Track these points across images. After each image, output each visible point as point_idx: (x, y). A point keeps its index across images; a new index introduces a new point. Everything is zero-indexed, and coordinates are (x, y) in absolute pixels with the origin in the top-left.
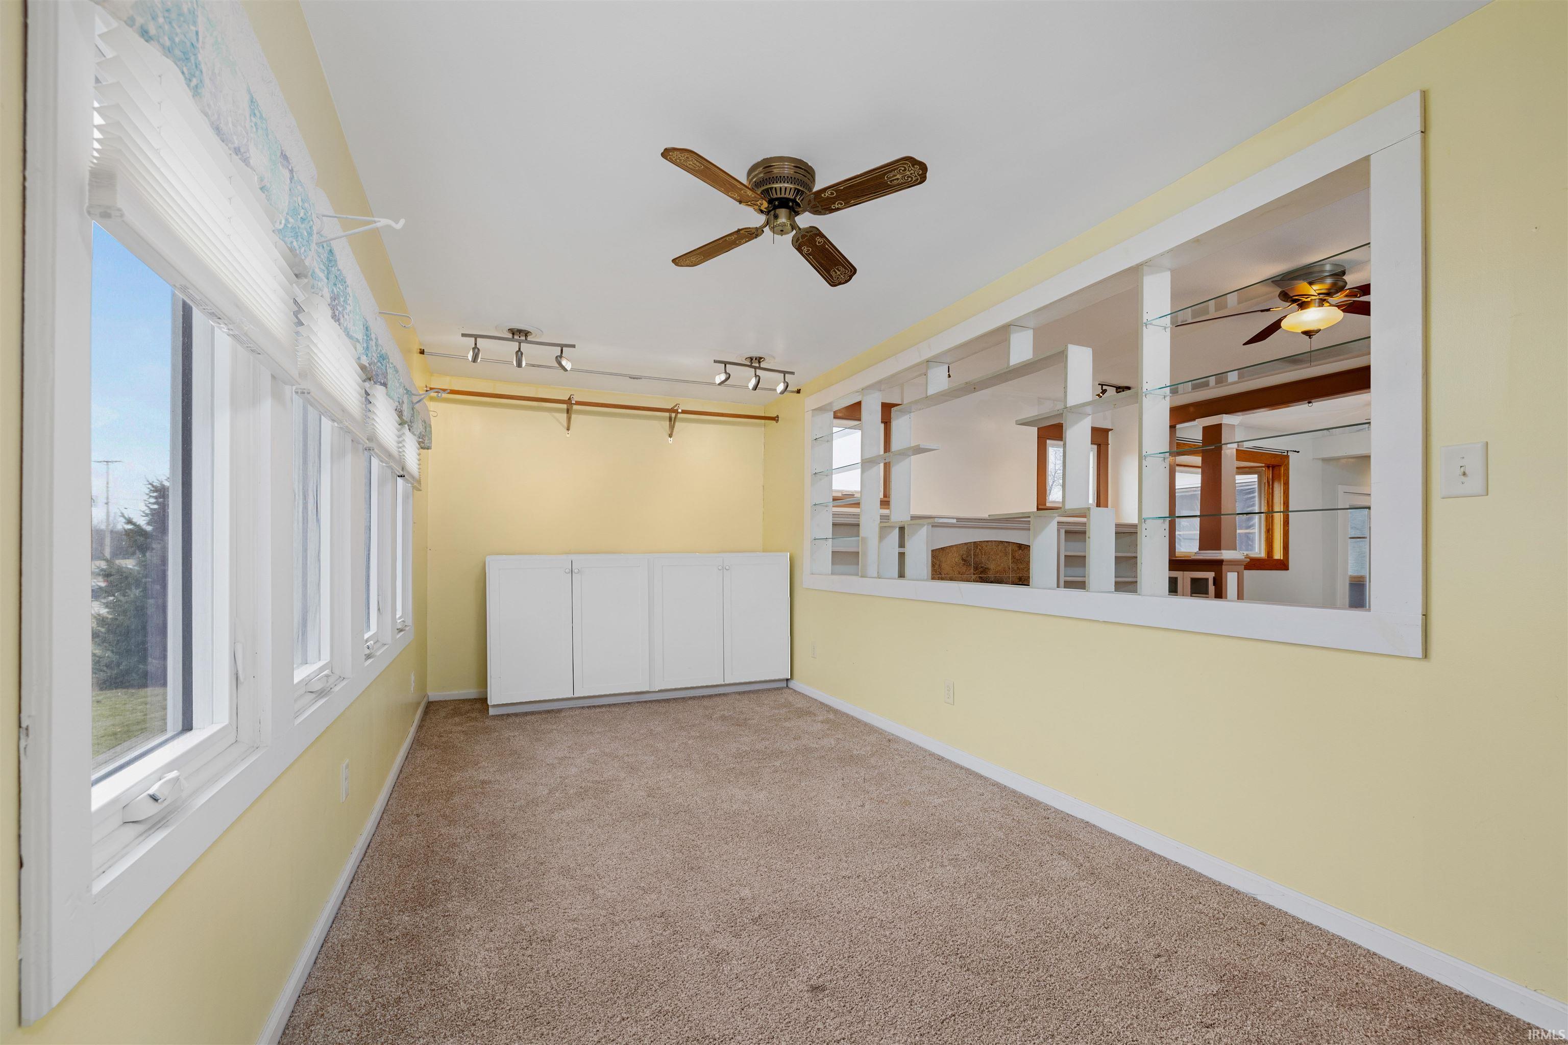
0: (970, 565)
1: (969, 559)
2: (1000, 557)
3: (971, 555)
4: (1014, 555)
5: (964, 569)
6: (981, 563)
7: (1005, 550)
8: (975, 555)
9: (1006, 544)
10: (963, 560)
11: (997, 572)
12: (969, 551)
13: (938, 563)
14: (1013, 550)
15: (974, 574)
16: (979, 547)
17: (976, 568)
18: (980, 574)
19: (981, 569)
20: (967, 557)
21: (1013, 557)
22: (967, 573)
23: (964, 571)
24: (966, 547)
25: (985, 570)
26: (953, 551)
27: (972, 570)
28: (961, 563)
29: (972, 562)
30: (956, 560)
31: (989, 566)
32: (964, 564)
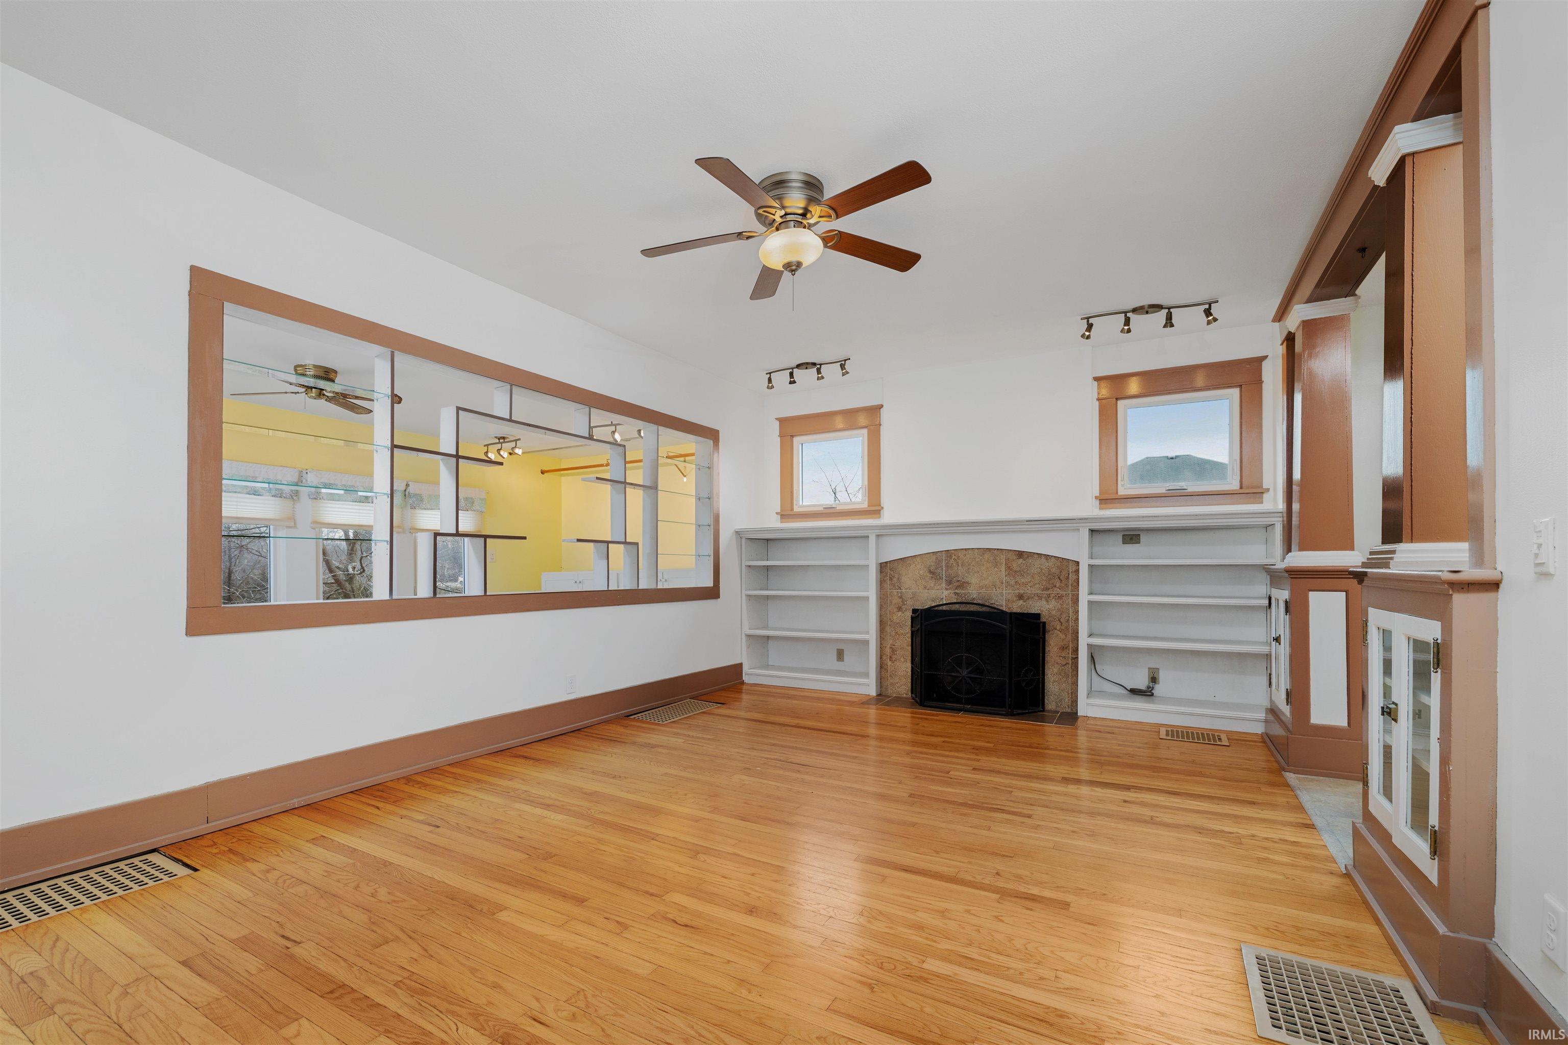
0: (941, 578)
1: (939, 570)
2: (987, 568)
3: (941, 567)
4: (1010, 565)
5: (932, 583)
6: (957, 576)
7: (995, 559)
8: (947, 566)
9: (996, 552)
10: (930, 572)
11: (983, 587)
12: (938, 562)
13: (896, 576)
14: (1007, 560)
15: (947, 589)
16: (954, 557)
17: (949, 582)
18: (956, 589)
19: (958, 584)
20: (936, 569)
21: (1009, 568)
22: (936, 588)
23: (932, 585)
24: (934, 557)
25: (963, 585)
26: (916, 563)
27: (944, 585)
28: (927, 576)
29: (942, 575)
30: (921, 572)
31: (967, 580)
32: (932, 577)
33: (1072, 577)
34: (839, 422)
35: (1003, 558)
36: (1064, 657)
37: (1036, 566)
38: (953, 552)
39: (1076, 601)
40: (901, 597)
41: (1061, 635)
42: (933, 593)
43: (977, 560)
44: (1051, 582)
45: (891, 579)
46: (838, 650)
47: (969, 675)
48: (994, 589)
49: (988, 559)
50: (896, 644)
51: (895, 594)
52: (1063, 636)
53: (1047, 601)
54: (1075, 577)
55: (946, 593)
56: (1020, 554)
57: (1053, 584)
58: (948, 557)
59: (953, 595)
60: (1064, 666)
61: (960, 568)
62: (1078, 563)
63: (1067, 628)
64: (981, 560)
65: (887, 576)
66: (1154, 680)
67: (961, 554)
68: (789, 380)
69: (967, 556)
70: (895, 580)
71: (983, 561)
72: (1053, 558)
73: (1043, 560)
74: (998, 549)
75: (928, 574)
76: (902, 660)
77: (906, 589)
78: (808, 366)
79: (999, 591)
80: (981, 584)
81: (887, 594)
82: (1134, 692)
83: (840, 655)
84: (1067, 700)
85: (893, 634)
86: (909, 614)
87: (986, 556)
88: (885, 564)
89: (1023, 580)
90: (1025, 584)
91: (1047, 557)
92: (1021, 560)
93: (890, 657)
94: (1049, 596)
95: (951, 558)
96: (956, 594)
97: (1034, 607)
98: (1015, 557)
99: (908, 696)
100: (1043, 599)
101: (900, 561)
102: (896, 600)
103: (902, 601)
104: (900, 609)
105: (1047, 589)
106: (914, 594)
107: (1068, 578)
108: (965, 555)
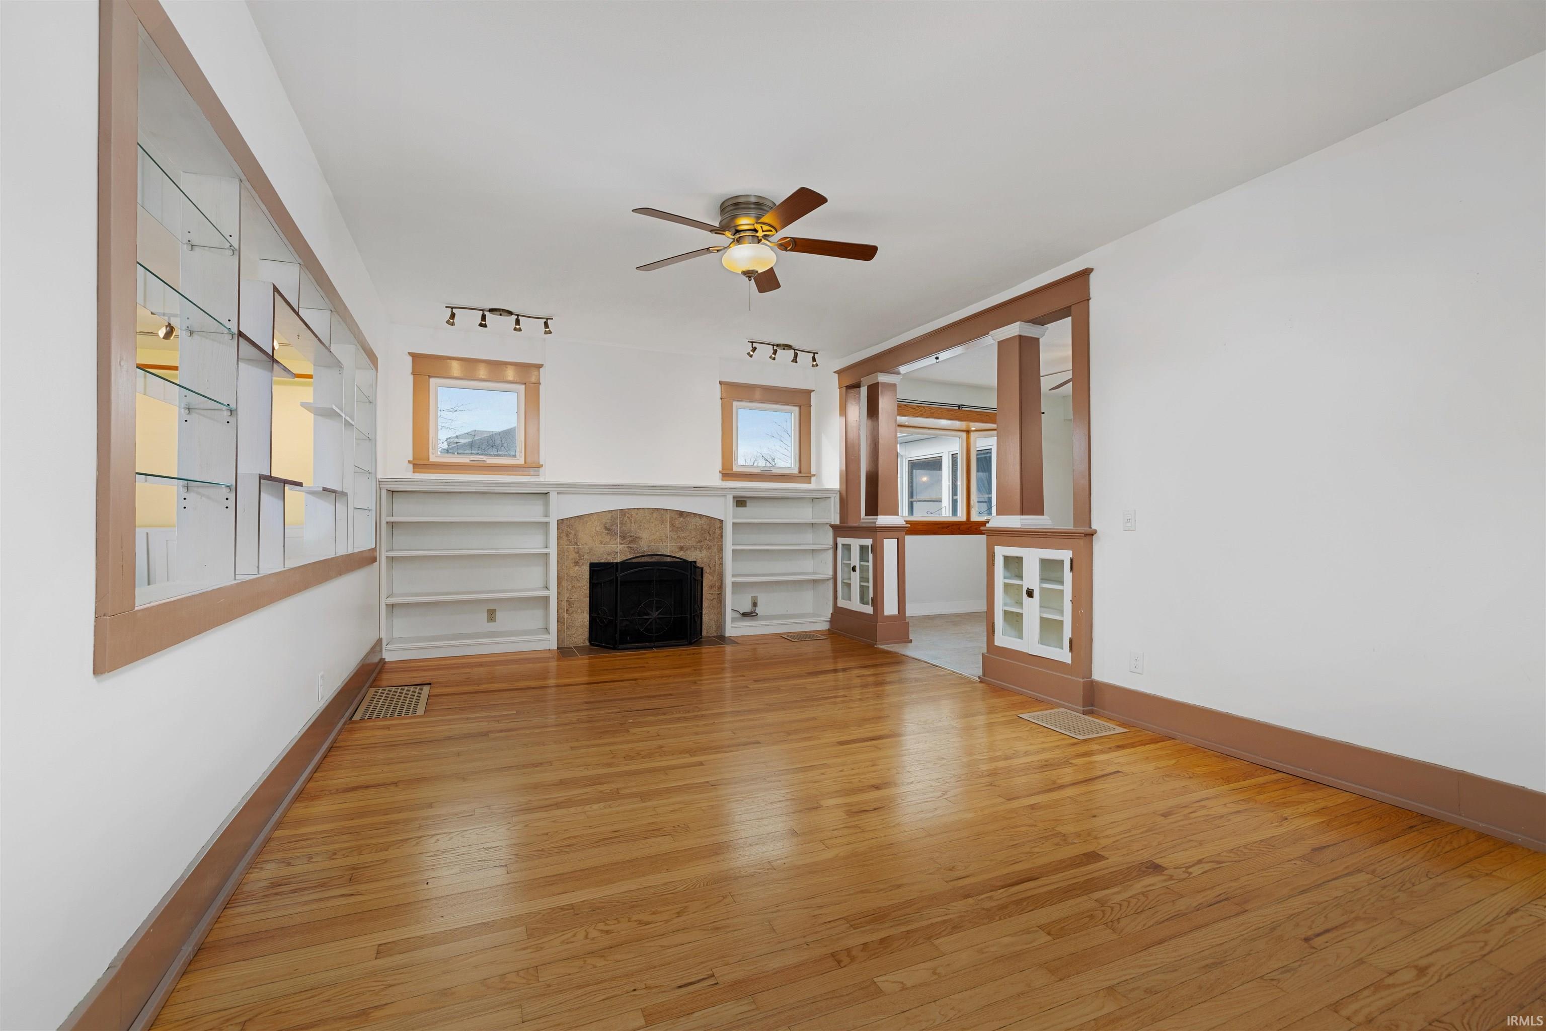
0: (616, 534)
1: (614, 527)
2: (656, 525)
3: (616, 524)
4: (673, 522)
5: (607, 539)
6: (630, 531)
7: (662, 517)
8: (621, 523)
9: (662, 511)
10: (606, 528)
11: (650, 541)
12: (614, 519)
13: (573, 532)
14: (671, 518)
15: (621, 544)
16: (627, 515)
17: (623, 537)
18: (629, 543)
19: (630, 539)
20: (612, 525)
21: (672, 525)
22: (611, 543)
23: (608, 540)
24: (610, 515)
25: (635, 539)
26: (593, 520)
27: (618, 540)
28: (604, 532)
29: (617, 531)
30: (597, 529)
31: (640, 535)
32: (608, 533)
33: (718, 532)
34: (482, 372)
35: (668, 516)
36: (712, 594)
37: (692, 524)
38: (627, 510)
39: (720, 550)
40: (578, 552)
41: (710, 577)
42: (610, 547)
43: (648, 518)
44: (703, 536)
45: (567, 535)
46: (488, 610)
47: (660, 616)
48: (661, 543)
49: (656, 518)
50: (573, 597)
51: (572, 549)
52: (711, 578)
53: (701, 551)
54: (719, 532)
55: (620, 547)
56: (681, 514)
57: (704, 537)
58: (622, 515)
59: (627, 549)
60: (712, 600)
61: (633, 525)
62: (721, 521)
63: (714, 571)
64: (650, 518)
65: (563, 533)
66: (755, 604)
67: (633, 513)
68: (479, 321)
69: (639, 514)
70: (571, 536)
71: (652, 519)
72: (704, 517)
73: (698, 519)
74: (664, 509)
75: (604, 531)
76: (579, 611)
77: (582, 544)
78: (503, 314)
79: (665, 544)
80: (651, 539)
81: (564, 550)
82: (744, 615)
83: (492, 615)
84: (714, 627)
85: (570, 587)
86: (586, 570)
87: (655, 515)
88: (561, 521)
89: (683, 535)
90: (685, 538)
91: (701, 516)
92: (682, 519)
93: (567, 610)
94: (702, 547)
95: (625, 516)
96: (629, 547)
97: (691, 556)
98: (677, 516)
99: (585, 644)
100: (698, 549)
101: (577, 518)
102: (573, 555)
103: (579, 556)
104: (576, 563)
105: (700, 541)
106: (591, 550)
107: (714, 532)
108: (637, 514)
